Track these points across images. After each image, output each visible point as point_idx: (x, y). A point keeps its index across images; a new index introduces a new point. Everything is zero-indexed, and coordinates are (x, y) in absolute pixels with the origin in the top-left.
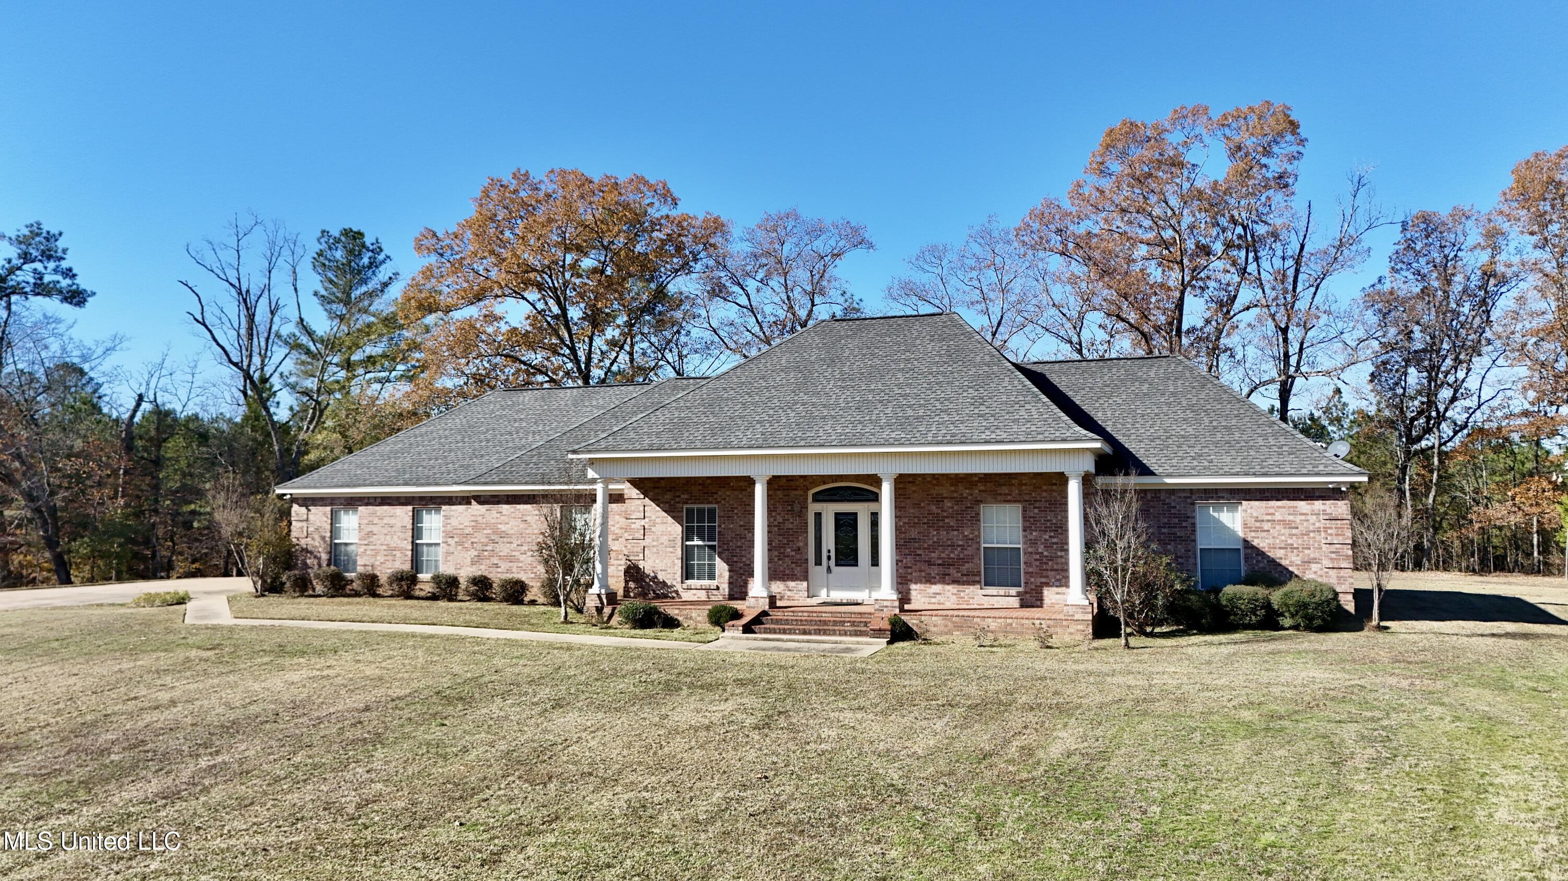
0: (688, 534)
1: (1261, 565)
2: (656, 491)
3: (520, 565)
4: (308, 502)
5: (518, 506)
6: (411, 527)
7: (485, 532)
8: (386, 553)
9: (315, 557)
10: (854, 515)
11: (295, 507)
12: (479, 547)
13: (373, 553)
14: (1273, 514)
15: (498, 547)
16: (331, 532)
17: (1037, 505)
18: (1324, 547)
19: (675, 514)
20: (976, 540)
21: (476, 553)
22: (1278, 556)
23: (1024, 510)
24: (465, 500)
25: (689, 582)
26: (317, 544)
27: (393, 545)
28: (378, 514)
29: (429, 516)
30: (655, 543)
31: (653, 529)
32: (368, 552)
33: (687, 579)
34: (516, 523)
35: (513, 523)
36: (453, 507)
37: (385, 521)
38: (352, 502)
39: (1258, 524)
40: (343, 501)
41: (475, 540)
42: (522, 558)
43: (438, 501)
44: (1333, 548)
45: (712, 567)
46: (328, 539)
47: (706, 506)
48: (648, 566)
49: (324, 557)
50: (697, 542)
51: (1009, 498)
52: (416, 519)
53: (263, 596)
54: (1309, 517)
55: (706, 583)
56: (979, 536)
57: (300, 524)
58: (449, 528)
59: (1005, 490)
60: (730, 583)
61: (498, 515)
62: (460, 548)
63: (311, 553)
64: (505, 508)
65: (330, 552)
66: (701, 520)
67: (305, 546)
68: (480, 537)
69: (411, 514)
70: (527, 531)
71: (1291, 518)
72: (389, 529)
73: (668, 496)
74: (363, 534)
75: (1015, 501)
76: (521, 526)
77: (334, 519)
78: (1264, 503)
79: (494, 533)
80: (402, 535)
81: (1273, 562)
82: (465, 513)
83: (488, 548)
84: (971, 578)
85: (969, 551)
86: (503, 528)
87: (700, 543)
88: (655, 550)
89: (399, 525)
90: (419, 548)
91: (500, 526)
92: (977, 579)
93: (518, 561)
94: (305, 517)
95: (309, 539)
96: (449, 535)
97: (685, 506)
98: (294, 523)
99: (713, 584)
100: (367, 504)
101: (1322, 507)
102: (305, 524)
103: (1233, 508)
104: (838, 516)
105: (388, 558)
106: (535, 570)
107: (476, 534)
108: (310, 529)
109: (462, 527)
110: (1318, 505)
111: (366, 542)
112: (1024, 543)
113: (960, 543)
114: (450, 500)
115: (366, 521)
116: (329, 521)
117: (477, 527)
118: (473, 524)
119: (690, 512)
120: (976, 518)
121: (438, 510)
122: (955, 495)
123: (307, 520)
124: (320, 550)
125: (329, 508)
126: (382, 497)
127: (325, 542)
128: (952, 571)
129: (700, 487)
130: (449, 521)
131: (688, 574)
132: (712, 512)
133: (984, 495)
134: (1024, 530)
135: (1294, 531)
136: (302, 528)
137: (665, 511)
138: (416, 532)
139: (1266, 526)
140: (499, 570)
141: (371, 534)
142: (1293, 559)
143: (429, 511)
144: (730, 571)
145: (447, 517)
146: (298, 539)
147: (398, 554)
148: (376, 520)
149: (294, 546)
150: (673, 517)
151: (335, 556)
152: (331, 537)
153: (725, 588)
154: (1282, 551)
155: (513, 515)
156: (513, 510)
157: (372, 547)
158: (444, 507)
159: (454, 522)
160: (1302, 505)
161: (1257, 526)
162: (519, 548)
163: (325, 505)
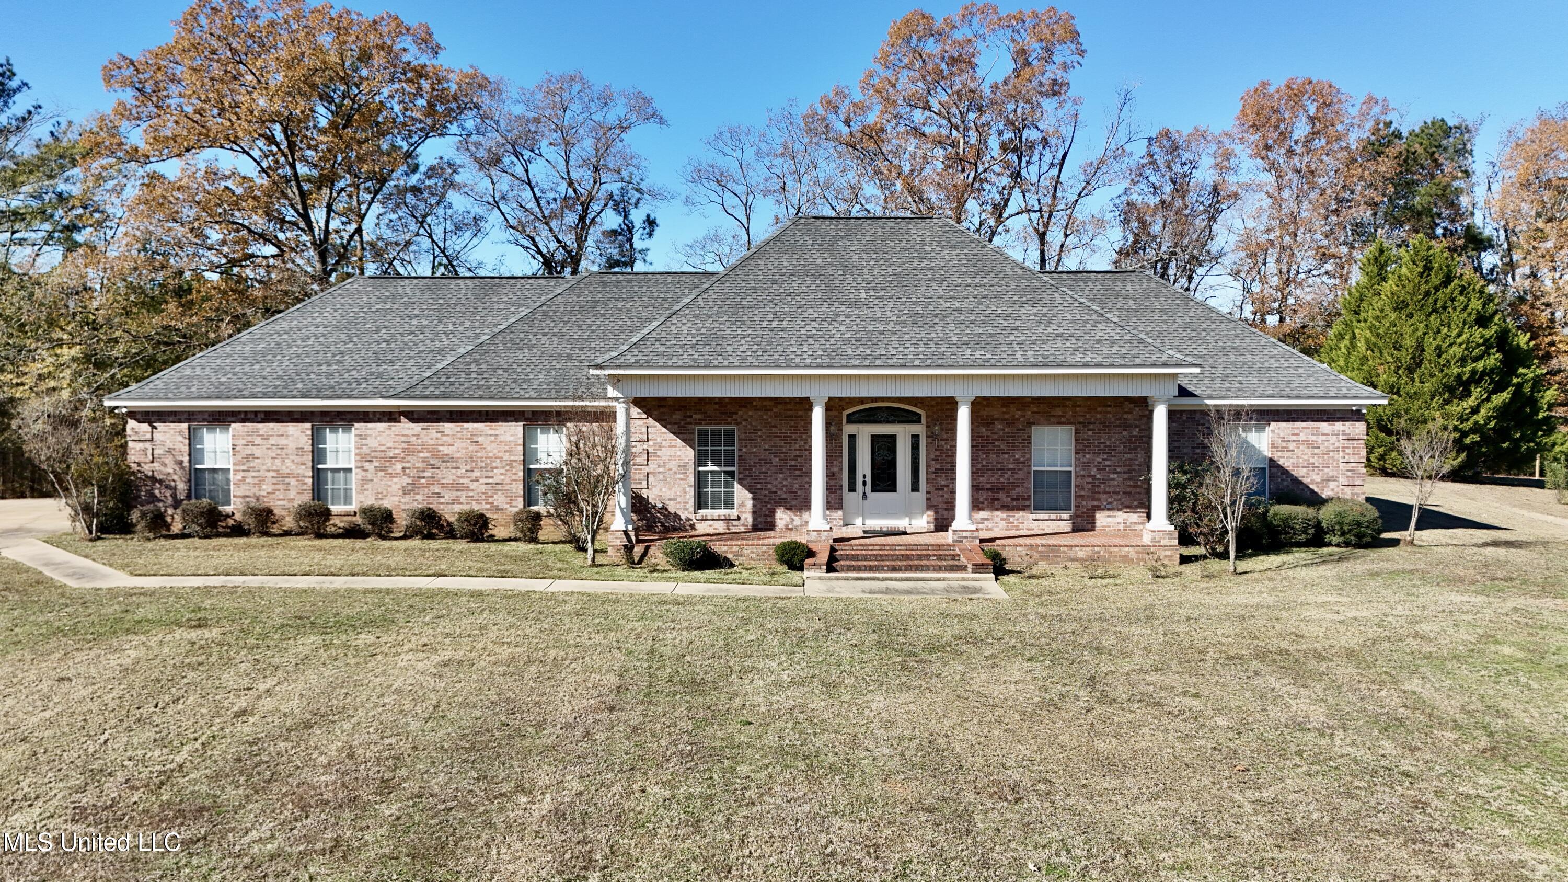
0: (701, 460)
1: (1286, 483)
2: (662, 410)
3: (471, 494)
4: (150, 417)
5: (466, 425)
6: (310, 448)
7: (422, 455)
8: (274, 481)
9: (168, 487)
10: (892, 439)
11: (131, 424)
12: (413, 473)
13: (256, 481)
14: (1297, 435)
15: (439, 474)
16: (190, 455)
17: (1091, 427)
18: (1342, 465)
19: (685, 437)
20: (1027, 463)
21: (410, 481)
22: (1301, 474)
23: (1077, 432)
24: (390, 416)
25: (703, 512)
26: (171, 471)
27: (285, 470)
28: (261, 433)
29: (333, 435)
30: (661, 469)
31: (659, 453)
32: (247, 480)
33: (700, 508)
34: (464, 445)
35: (458, 444)
36: (370, 425)
37: (272, 441)
38: (221, 418)
39: (1284, 444)
40: (206, 416)
41: (407, 465)
42: (473, 486)
43: (348, 417)
44: (1350, 466)
45: (730, 495)
46: (186, 464)
47: (723, 428)
48: (654, 495)
49: (182, 486)
50: (711, 467)
51: (1063, 420)
52: (317, 438)
53: (99, 538)
54: (1330, 438)
55: (723, 512)
56: (1030, 460)
57: (140, 446)
58: (365, 450)
59: (1059, 411)
60: (754, 513)
61: (439, 435)
62: (382, 474)
63: (161, 482)
64: (448, 427)
65: (190, 481)
66: (716, 442)
67: (150, 474)
68: (415, 461)
69: (309, 432)
70: (479, 455)
71: (1314, 438)
72: (279, 451)
73: (677, 416)
74: (239, 457)
75: (1069, 423)
76: (471, 448)
77: (192, 438)
78: (1290, 424)
79: (433, 456)
80: (298, 459)
81: (1296, 481)
82: (388, 432)
83: (426, 474)
84: (1022, 503)
85: (1020, 475)
86: (445, 450)
87: (716, 468)
88: (661, 476)
89: (292, 446)
90: (321, 474)
91: (441, 448)
92: (1027, 503)
93: (468, 489)
94: (149, 436)
95: (155, 464)
96: (365, 458)
97: (697, 428)
98: (130, 444)
99: (734, 513)
100: (244, 421)
101: (1342, 428)
102: (148, 445)
103: (1260, 429)
104: (875, 439)
105: (277, 487)
106: (491, 500)
107: (408, 458)
108: (156, 452)
109: (383, 448)
110: (1339, 426)
111: (244, 468)
112: (1076, 466)
113: (1011, 466)
114: (366, 416)
115: (244, 442)
116: (187, 441)
117: (409, 449)
118: (404, 445)
119: (703, 435)
120: (1028, 440)
121: (347, 429)
122: (1006, 416)
123: (152, 440)
124: (175, 477)
125: (185, 425)
126: (265, 412)
127: (183, 468)
128: (1002, 495)
129: (717, 406)
130: (364, 442)
131: (700, 503)
132: (730, 436)
133: (1037, 416)
134: (1077, 453)
135: (1316, 451)
136: (145, 450)
137: (674, 433)
138: (318, 455)
139: (1292, 446)
140: (442, 500)
141: (250, 457)
142: (1314, 477)
143: (334, 430)
144: (754, 499)
145: (359, 436)
146: (139, 464)
147: (293, 482)
148: (258, 441)
149: (133, 473)
150: (684, 440)
151: (196, 485)
152: (190, 461)
153: (748, 518)
154: (1305, 470)
155: (459, 435)
156: (459, 429)
157: (254, 474)
158: (356, 425)
159: (372, 443)
160: (1324, 426)
161: (1281, 445)
162: (469, 474)
163: (180, 422)
